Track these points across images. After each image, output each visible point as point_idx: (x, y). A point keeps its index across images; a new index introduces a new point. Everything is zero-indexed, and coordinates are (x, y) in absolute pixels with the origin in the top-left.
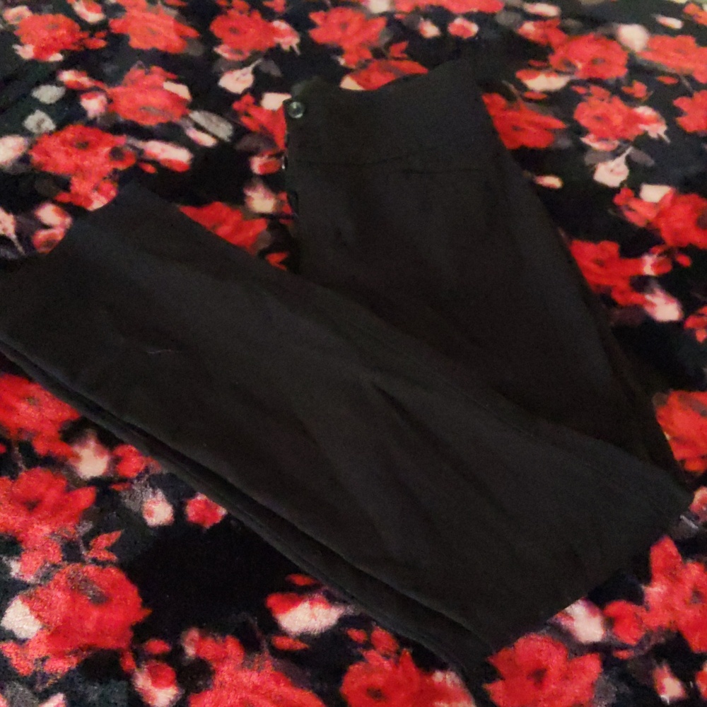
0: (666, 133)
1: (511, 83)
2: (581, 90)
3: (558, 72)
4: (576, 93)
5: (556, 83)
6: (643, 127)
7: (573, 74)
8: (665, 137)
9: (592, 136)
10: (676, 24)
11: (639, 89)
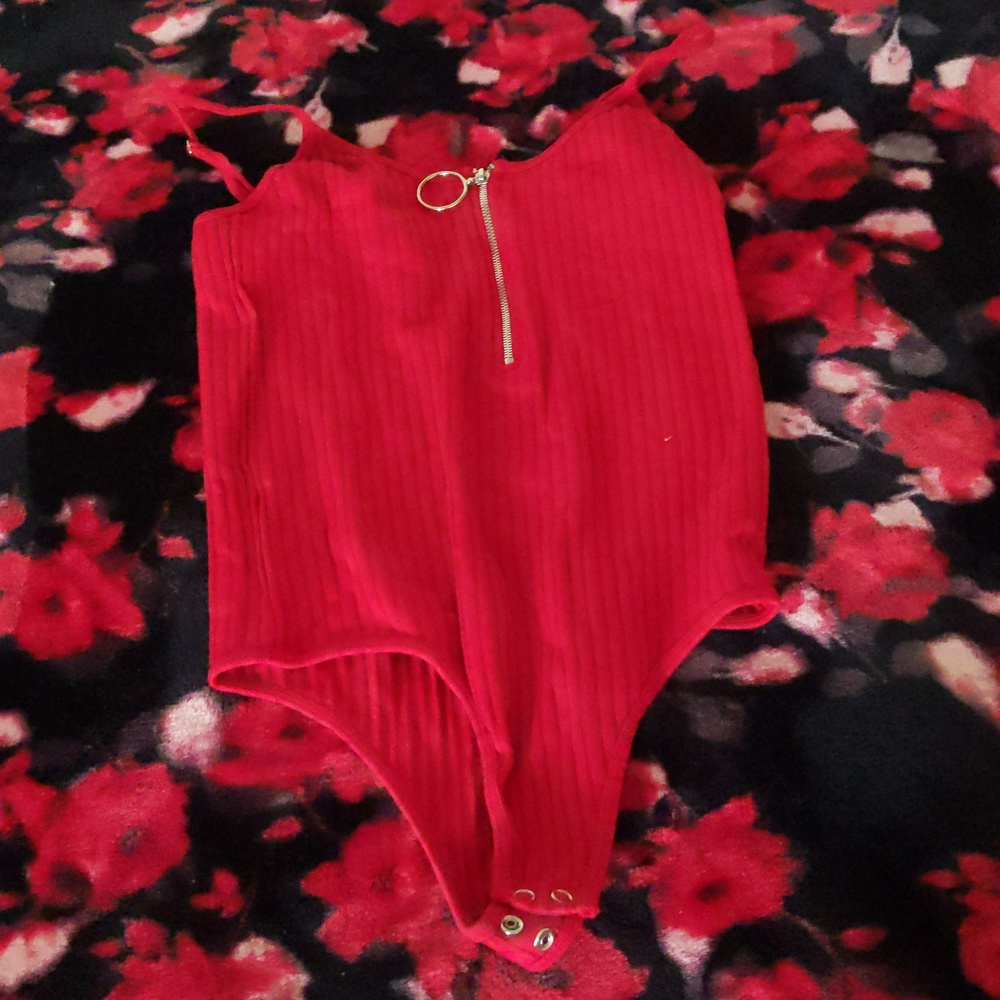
0: (369, 40)
1: (128, 44)
2: (231, 20)
3: (193, 4)
4: (227, 27)
5: (194, 21)
6: (333, 42)
9: (265, 83)
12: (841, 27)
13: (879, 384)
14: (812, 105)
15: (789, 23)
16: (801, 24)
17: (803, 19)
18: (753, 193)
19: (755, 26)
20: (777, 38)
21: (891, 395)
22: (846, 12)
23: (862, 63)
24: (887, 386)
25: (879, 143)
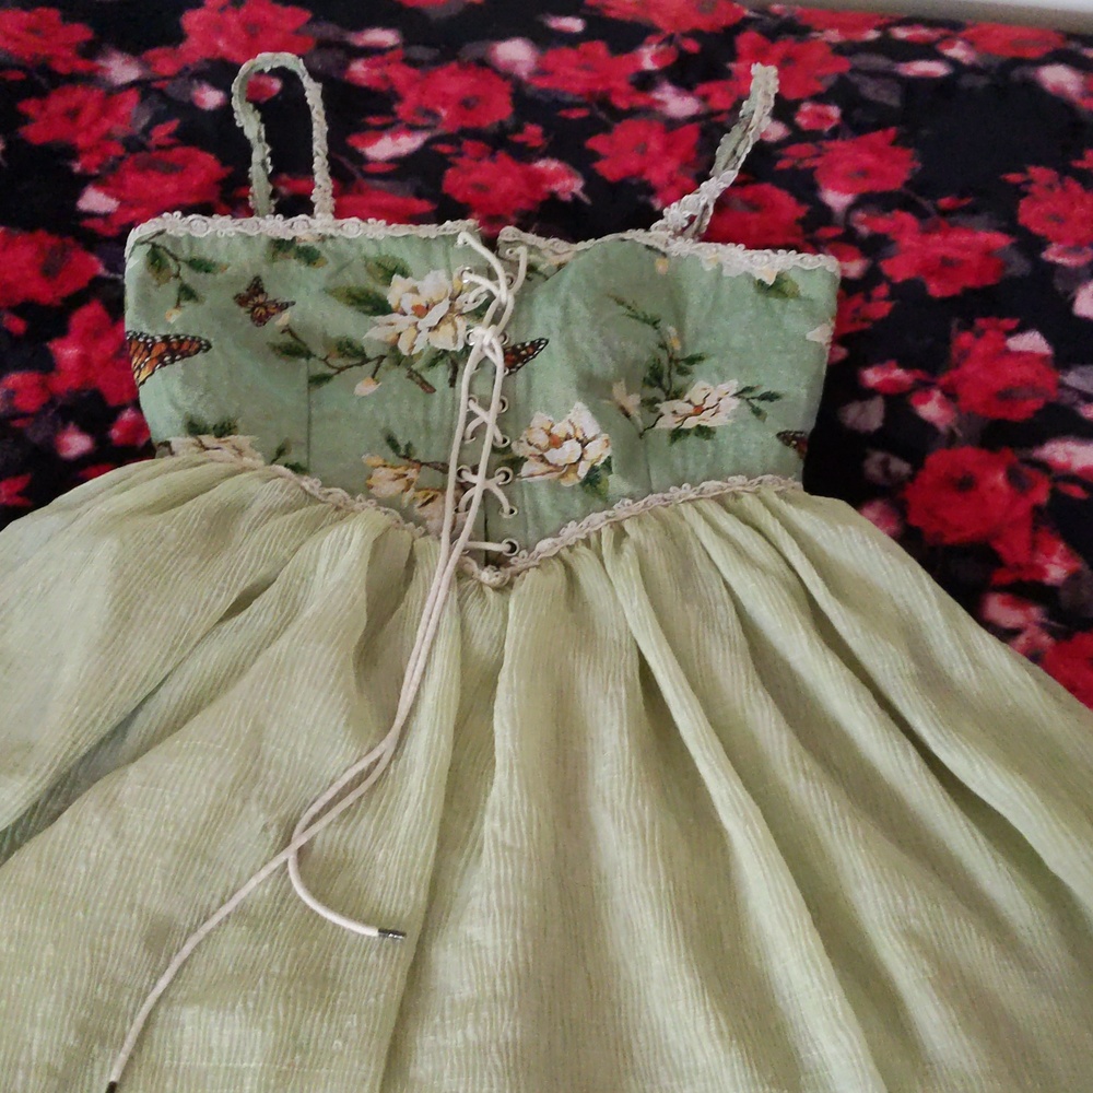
0: (584, 190)
2: (444, 149)
3: (412, 129)
4: (438, 154)
5: (407, 144)
6: (548, 187)
7: (435, 127)
8: (582, 196)
10: (575, 25)
11: (533, 133)
12: (1051, 255)
13: (1045, 620)
14: (1012, 323)
15: (1001, 241)
16: (1013, 245)
17: (1013, 240)
18: (942, 404)
19: (965, 239)
20: (988, 253)
21: (1052, 632)
22: (1060, 241)
23: (1067, 293)
24: (1053, 623)
25: (1072, 373)
